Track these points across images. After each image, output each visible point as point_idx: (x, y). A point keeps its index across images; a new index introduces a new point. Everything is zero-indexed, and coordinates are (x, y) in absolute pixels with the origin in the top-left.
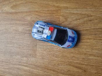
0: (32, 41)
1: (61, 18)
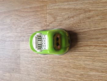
0: (14, 51)
1: (48, 16)
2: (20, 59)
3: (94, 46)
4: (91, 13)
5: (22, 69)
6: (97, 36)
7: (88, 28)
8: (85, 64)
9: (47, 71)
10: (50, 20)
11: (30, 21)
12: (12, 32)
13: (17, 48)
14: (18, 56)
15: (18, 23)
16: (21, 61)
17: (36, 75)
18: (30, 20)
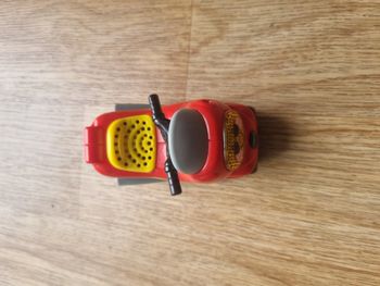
2: (80, 168)
3: (354, 134)
4: (357, 16)
5: (87, 202)
6: (368, 100)
7: (340, 69)
8: (316, 195)
9: (176, 213)
10: (205, 33)
11: (127, 31)
12: (58, 69)
13: (71, 128)
14: (76, 156)
15: (82, 37)
16: (82, 176)
17: (137, 227)
18: (126, 26)
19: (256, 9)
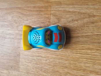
2: (19, 57)
3: (95, 50)
4: (95, 19)
5: (22, 67)
6: (99, 41)
7: (91, 33)
8: (85, 66)
9: (47, 70)
10: (54, 21)
11: (33, 20)
12: (13, 29)
15: (20, 21)
16: (20, 59)
17: (36, 74)
18: (33, 19)
19: (68, 16)
